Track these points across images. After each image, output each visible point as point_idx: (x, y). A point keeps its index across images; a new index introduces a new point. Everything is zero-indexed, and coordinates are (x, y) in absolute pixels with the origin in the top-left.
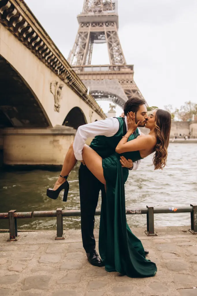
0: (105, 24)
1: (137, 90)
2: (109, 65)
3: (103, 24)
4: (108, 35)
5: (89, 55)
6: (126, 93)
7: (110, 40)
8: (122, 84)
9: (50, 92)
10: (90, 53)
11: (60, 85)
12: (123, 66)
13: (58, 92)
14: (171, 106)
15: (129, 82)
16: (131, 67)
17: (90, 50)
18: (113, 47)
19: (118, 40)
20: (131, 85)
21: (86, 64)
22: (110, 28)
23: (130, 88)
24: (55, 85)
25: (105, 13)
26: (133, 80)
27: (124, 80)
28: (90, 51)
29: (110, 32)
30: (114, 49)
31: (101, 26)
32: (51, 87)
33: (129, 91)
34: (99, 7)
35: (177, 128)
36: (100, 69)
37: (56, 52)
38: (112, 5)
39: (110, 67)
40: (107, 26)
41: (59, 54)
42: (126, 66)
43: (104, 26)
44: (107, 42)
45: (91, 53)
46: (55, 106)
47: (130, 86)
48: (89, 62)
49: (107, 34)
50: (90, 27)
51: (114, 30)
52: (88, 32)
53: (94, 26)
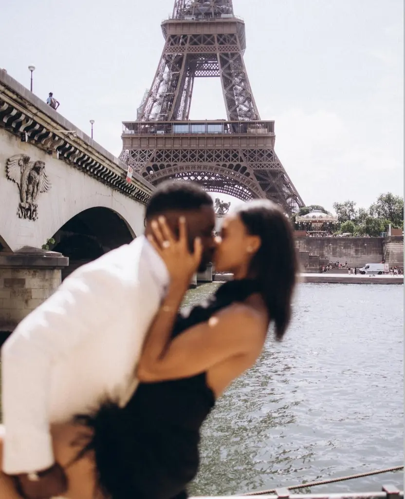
1: (281, 172)
2: (225, 120)
3: (213, 39)
4: (224, 62)
5: (186, 101)
6: (258, 178)
7: (228, 71)
8: (249, 159)
9: (6, 179)
10: (186, 97)
11: (35, 164)
12: (254, 123)
13: (30, 179)
14: (351, 205)
15: (265, 155)
16: (269, 125)
17: (187, 91)
18: (234, 86)
19: (243, 71)
20: (269, 161)
21: (179, 118)
22: (229, 49)
23: (267, 167)
24: (22, 163)
26: (271, 152)
27: (255, 152)
28: (187, 93)
29: (226, 55)
30: (236, 89)
31: (209, 43)
32: (7, 168)
33: (264, 173)
35: (357, 251)
36: (206, 128)
37: (11, 98)
39: (226, 124)
40: (222, 43)
41: (19, 100)
42: (259, 123)
43: (217, 44)
44: (221, 75)
45: (191, 96)
46: (21, 207)
47: (266, 163)
48: (185, 115)
49: (221, 58)
50: (187, 45)
51: (235, 52)
52: (183, 55)
53: (195, 44)
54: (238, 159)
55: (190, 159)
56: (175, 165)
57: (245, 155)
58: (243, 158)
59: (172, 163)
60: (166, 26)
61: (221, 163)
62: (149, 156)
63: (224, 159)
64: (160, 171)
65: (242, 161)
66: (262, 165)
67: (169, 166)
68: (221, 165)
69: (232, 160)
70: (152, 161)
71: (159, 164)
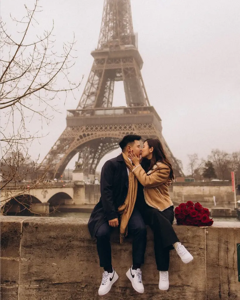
0: (122, 61)
2: (125, 107)
3: (120, 60)
4: (126, 73)
7: (128, 78)
8: (138, 129)
12: (141, 108)
15: (147, 126)
16: (151, 109)
20: (150, 130)
22: (128, 65)
23: (148, 133)
25: (123, 48)
26: (151, 124)
27: (141, 125)
29: (127, 69)
31: (118, 63)
34: (117, 41)
38: (130, 39)
39: (125, 109)
40: (125, 63)
43: (122, 63)
47: (148, 131)
49: (124, 70)
50: (105, 64)
51: (132, 67)
52: (102, 70)
53: (110, 63)
54: (131, 130)
55: (104, 130)
56: (96, 133)
57: (136, 127)
58: (135, 128)
59: (94, 133)
60: (94, 54)
61: (122, 132)
62: (81, 129)
63: (124, 130)
64: (87, 137)
65: (134, 130)
66: (146, 132)
67: (92, 134)
68: (122, 133)
69: (128, 129)
70: (83, 132)
71: (86, 134)
